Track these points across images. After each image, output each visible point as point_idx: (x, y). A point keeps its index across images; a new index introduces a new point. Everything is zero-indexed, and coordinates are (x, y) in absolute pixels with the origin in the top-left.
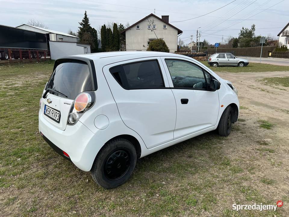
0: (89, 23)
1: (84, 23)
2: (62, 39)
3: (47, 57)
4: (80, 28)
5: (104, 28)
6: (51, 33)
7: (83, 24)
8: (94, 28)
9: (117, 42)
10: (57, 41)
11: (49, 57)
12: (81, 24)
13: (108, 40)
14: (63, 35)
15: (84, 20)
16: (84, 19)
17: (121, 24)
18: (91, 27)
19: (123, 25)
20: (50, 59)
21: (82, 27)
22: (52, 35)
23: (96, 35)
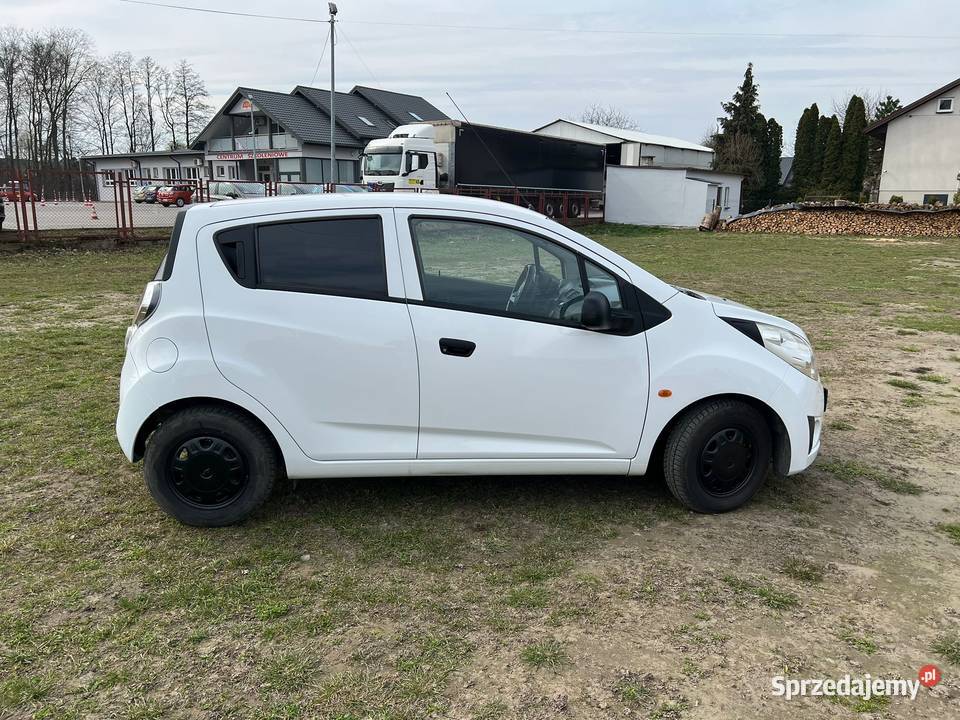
0: (755, 104)
1: (738, 104)
2: (652, 158)
3: (590, 216)
4: (723, 121)
5: (811, 115)
6: (627, 141)
7: (735, 108)
8: (772, 120)
9: (852, 163)
10: (639, 167)
11: (600, 215)
12: (728, 109)
13: (819, 156)
14: (665, 147)
15: (741, 93)
16: (742, 89)
17: (889, 98)
18: (761, 117)
19: (898, 101)
20: (602, 221)
21: (729, 118)
22: (631, 146)
23: (779, 142)
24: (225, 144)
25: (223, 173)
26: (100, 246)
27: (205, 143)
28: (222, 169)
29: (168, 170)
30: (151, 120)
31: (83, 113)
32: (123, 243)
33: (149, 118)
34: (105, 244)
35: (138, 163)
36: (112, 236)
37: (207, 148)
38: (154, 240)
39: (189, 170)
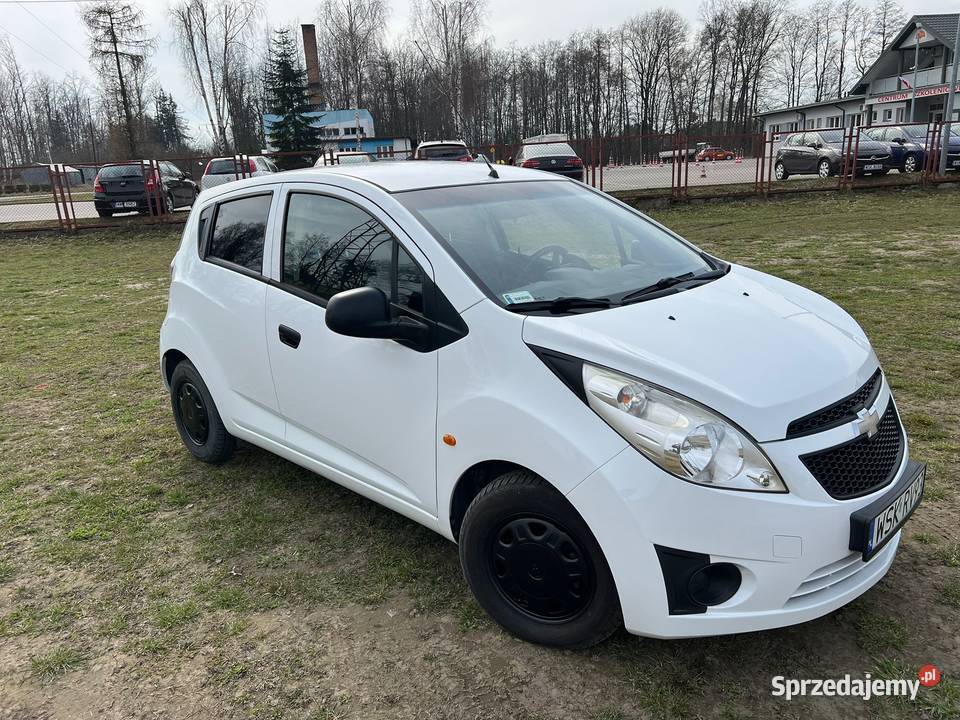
24: (891, 84)
25: (890, 117)
26: (654, 204)
27: (868, 85)
28: (890, 112)
29: (832, 119)
30: (842, 66)
31: (776, 69)
32: (675, 202)
33: (839, 65)
34: (658, 203)
35: (804, 115)
36: (667, 196)
37: (869, 91)
38: (707, 199)
39: (853, 117)
